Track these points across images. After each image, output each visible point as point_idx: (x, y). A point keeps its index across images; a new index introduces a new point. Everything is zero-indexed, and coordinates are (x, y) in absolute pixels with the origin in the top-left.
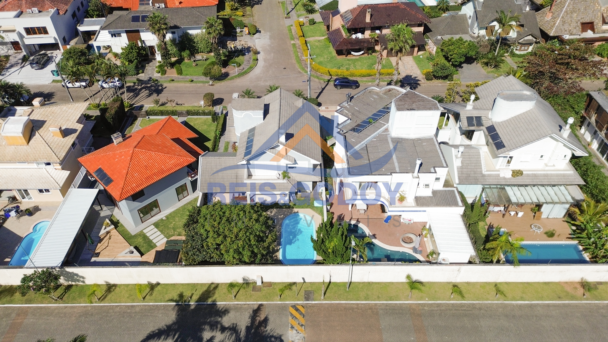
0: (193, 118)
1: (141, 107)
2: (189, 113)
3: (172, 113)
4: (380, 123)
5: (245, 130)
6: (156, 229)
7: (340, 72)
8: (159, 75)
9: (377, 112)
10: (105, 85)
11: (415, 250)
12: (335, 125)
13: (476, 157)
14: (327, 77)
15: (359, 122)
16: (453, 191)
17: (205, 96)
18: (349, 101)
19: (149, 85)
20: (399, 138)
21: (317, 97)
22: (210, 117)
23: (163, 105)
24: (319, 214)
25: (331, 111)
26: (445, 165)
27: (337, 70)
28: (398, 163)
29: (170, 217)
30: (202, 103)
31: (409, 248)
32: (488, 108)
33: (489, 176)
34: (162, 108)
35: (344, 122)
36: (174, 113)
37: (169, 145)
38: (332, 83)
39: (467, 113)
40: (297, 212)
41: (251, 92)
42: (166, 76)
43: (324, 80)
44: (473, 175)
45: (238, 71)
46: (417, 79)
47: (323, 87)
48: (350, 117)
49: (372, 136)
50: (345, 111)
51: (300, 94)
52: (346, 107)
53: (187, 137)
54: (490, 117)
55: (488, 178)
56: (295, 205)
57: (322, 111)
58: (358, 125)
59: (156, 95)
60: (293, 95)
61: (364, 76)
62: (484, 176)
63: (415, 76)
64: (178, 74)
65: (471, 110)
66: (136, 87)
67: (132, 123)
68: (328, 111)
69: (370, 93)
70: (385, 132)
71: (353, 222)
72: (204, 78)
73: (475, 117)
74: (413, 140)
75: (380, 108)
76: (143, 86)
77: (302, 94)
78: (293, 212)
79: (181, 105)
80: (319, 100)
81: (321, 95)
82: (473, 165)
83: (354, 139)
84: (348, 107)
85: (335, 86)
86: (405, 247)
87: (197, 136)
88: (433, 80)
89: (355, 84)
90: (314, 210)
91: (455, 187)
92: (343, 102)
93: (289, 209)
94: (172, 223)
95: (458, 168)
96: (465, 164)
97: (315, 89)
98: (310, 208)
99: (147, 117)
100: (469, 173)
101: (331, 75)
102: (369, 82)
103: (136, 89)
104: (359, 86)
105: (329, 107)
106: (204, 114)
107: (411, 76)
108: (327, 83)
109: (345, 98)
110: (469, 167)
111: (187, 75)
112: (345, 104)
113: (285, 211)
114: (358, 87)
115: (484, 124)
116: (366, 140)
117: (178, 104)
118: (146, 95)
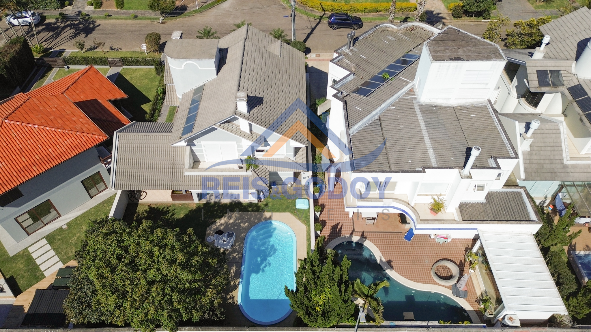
0: (131, 69)
1: (62, 51)
2: (124, 61)
3: (101, 62)
4: (400, 79)
5: (189, 90)
6: (48, 245)
7: (336, 5)
8: (92, 8)
9: (395, 62)
10: (15, 22)
11: (455, 290)
12: (330, 83)
13: (554, 136)
14: (320, 13)
15: (367, 79)
16: (519, 194)
17: (147, 38)
18: (351, 45)
19: (76, 22)
20: (431, 106)
21: (305, 41)
22: (153, 67)
23: (90, 50)
24: (303, 222)
25: (323, 60)
26: (512, 154)
27: (332, 3)
28: (434, 149)
29: (74, 224)
30: (144, 47)
31: (446, 287)
32: (569, 57)
33: (574, 167)
34: (90, 54)
35: (344, 78)
36: (103, 61)
37: (68, 112)
38: (325, 21)
39: (537, 65)
40: (270, 218)
41: (211, 32)
42: (101, 9)
43: (315, 16)
44: (548, 166)
45: (199, 5)
46: (440, 15)
47: (314, 26)
48: (354, 70)
49: (389, 101)
50: (345, 60)
51: (280, 35)
52: (348, 54)
53: (111, 98)
54: (573, 71)
55: (572, 170)
56: (266, 205)
57: (312, 60)
58: (366, 84)
59: (84, 35)
60: (271, 36)
61: (369, 12)
62: (565, 167)
63: (438, 11)
64: (118, 7)
65: (541, 60)
66: (59, 24)
67: (44, 75)
68: (320, 60)
69: (382, 33)
70: (409, 95)
71: (355, 238)
72: (151, 14)
73: (551, 71)
74: (454, 108)
75: (399, 55)
76: (68, 23)
77: (283, 35)
78: (264, 217)
79: (117, 50)
80: (308, 44)
81: (311, 37)
82: (549, 149)
83: (360, 107)
84: (350, 54)
85: (330, 24)
86: (438, 284)
87: (125, 96)
88: (462, 18)
89: (358, 23)
90: (295, 215)
91: (522, 187)
92: (343, 47)
93: (256, 213)
94: (75, 235)
95: (523, 155)
96: (535, 148)
97: (302, 29)
98: (289, 211)
99: (66, 67)
100: (542, 162)
101: (324, 10)
102: (376, 19)
103: (58, 27)
104: (363, 25)
105: (321, 54)
106: (146, 62)
107: (432, 12)
108: (318, 20)
109: (346, 40)
110: (542, 153)
111: (130, 8)
112: (346, 50)
113: (251, 216)
114: (361, 26)
115: (565, 82)
116: (379, 108)
117: (112, 49)
118: (70, 35)
